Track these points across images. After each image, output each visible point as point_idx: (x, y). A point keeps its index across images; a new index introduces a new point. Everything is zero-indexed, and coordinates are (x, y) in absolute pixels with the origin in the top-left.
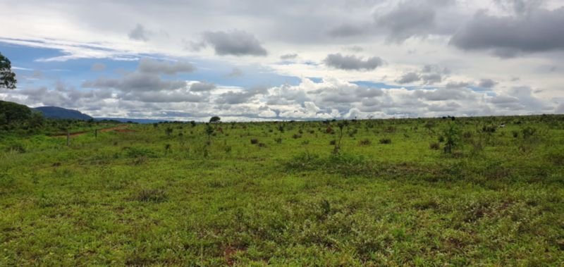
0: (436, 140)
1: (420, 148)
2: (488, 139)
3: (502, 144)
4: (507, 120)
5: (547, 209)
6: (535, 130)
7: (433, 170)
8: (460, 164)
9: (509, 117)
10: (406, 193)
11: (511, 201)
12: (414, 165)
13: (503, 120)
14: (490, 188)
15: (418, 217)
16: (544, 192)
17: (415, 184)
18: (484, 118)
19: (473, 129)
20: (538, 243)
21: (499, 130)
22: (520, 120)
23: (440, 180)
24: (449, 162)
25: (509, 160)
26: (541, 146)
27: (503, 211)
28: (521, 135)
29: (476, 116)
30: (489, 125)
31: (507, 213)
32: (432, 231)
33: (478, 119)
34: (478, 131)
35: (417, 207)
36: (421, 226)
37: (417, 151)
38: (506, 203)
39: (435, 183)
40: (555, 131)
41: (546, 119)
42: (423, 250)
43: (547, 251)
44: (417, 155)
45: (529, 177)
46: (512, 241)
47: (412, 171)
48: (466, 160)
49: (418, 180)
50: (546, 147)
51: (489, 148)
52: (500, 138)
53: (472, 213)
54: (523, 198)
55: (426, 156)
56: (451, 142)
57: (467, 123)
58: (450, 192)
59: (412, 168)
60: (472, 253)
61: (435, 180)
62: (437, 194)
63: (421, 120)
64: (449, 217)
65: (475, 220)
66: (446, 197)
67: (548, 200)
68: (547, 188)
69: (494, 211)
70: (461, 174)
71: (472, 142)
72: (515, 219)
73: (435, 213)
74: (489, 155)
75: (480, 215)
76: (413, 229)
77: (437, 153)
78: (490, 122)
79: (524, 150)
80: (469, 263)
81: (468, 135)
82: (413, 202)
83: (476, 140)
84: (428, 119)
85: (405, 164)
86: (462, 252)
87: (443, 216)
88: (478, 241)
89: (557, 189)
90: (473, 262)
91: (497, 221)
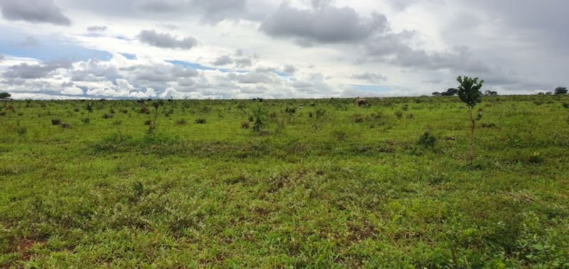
0: (246, 120)
1: (232, 127)
2: (290, 119)
3: (300, 123)
4: (305, 102)
5: (331, 177)
6: (325, 111)
7: (243, 147)
8: (266, 141)
9: (307, 99)
10: (218, 169)
11: (305, 172)
12: (226, 144)
13: (301, 102)
14: (290, 162)
15: (228, 191)
16: (329, 163)
17: (227, 161)
18: (287, 100)
19: (277, 110)
20: (324, 206)
21: (298, 111)
22: (314, 103)
23: (249, 156)
24: (257, 140)
25: (305, 137)
26: (329, 125)
27: (299, 181)
28: (315, 116)
29: (281, 98)
30: (291, 106)
31: (302, 182)
32: (241, 203)
33: (283, 101)
34: (282, 112)
35: (228, 181)
36: (231, 200)
37: (229, 130)
38: (301, 174)
39: (245, 159)
40: (340, 112)
41: (333, 101)
42: (232, 221)
43: (330, 211)
44: (229, 134)
45: (319, 151)
46: (305, 206)
47: (225, 149)
48: (271, 137)
49: (230, 156)
50: (332, 126)
51: (290, 127)
52: (299, 118)
53: (275, 184)
54: (313, 168)
55: (237, 134)
56: (259, 122)
57: (273, 105)
58: (257, 167)
59: (225, 146)
60: (273, 219)
61: (245, 156)
62: (246, 169)
63: (234, 101)
64: (256, 189)
65: (276, 190)
66: (254, 171)
67: (333, 170)
68: (331, 159)
69: (292, 181)
70: (267, 150)
71: (277, 121)
72: (307, 187)
73: (244, 186)
74: (289, 133)
75: (281, 185)
76: (224, 202)
77: (247, 131)
78: (292, 104)
79: (316, 128)
80: (271, 228)
81: (274, 115)
82: (225, 177)
83: (280, 119)
84: (240, 100)
85: (218, 143)
86: (265, 219)
87: (251, 188)
88: (278, 209)
89: (338, 159)
90: (273, 228)
91: (293, 189)
